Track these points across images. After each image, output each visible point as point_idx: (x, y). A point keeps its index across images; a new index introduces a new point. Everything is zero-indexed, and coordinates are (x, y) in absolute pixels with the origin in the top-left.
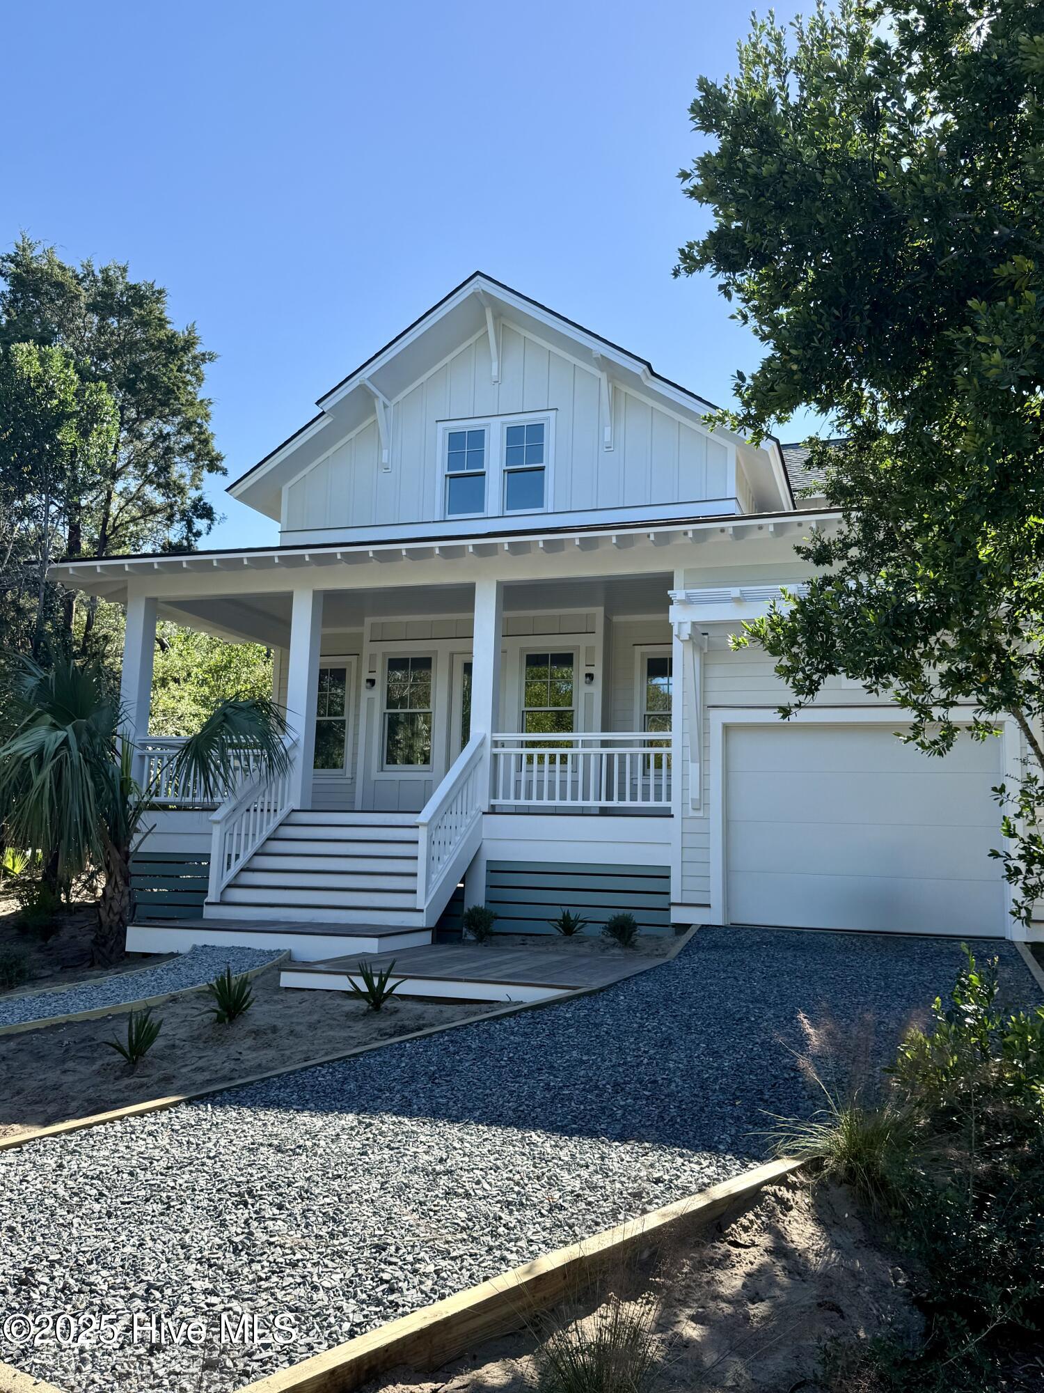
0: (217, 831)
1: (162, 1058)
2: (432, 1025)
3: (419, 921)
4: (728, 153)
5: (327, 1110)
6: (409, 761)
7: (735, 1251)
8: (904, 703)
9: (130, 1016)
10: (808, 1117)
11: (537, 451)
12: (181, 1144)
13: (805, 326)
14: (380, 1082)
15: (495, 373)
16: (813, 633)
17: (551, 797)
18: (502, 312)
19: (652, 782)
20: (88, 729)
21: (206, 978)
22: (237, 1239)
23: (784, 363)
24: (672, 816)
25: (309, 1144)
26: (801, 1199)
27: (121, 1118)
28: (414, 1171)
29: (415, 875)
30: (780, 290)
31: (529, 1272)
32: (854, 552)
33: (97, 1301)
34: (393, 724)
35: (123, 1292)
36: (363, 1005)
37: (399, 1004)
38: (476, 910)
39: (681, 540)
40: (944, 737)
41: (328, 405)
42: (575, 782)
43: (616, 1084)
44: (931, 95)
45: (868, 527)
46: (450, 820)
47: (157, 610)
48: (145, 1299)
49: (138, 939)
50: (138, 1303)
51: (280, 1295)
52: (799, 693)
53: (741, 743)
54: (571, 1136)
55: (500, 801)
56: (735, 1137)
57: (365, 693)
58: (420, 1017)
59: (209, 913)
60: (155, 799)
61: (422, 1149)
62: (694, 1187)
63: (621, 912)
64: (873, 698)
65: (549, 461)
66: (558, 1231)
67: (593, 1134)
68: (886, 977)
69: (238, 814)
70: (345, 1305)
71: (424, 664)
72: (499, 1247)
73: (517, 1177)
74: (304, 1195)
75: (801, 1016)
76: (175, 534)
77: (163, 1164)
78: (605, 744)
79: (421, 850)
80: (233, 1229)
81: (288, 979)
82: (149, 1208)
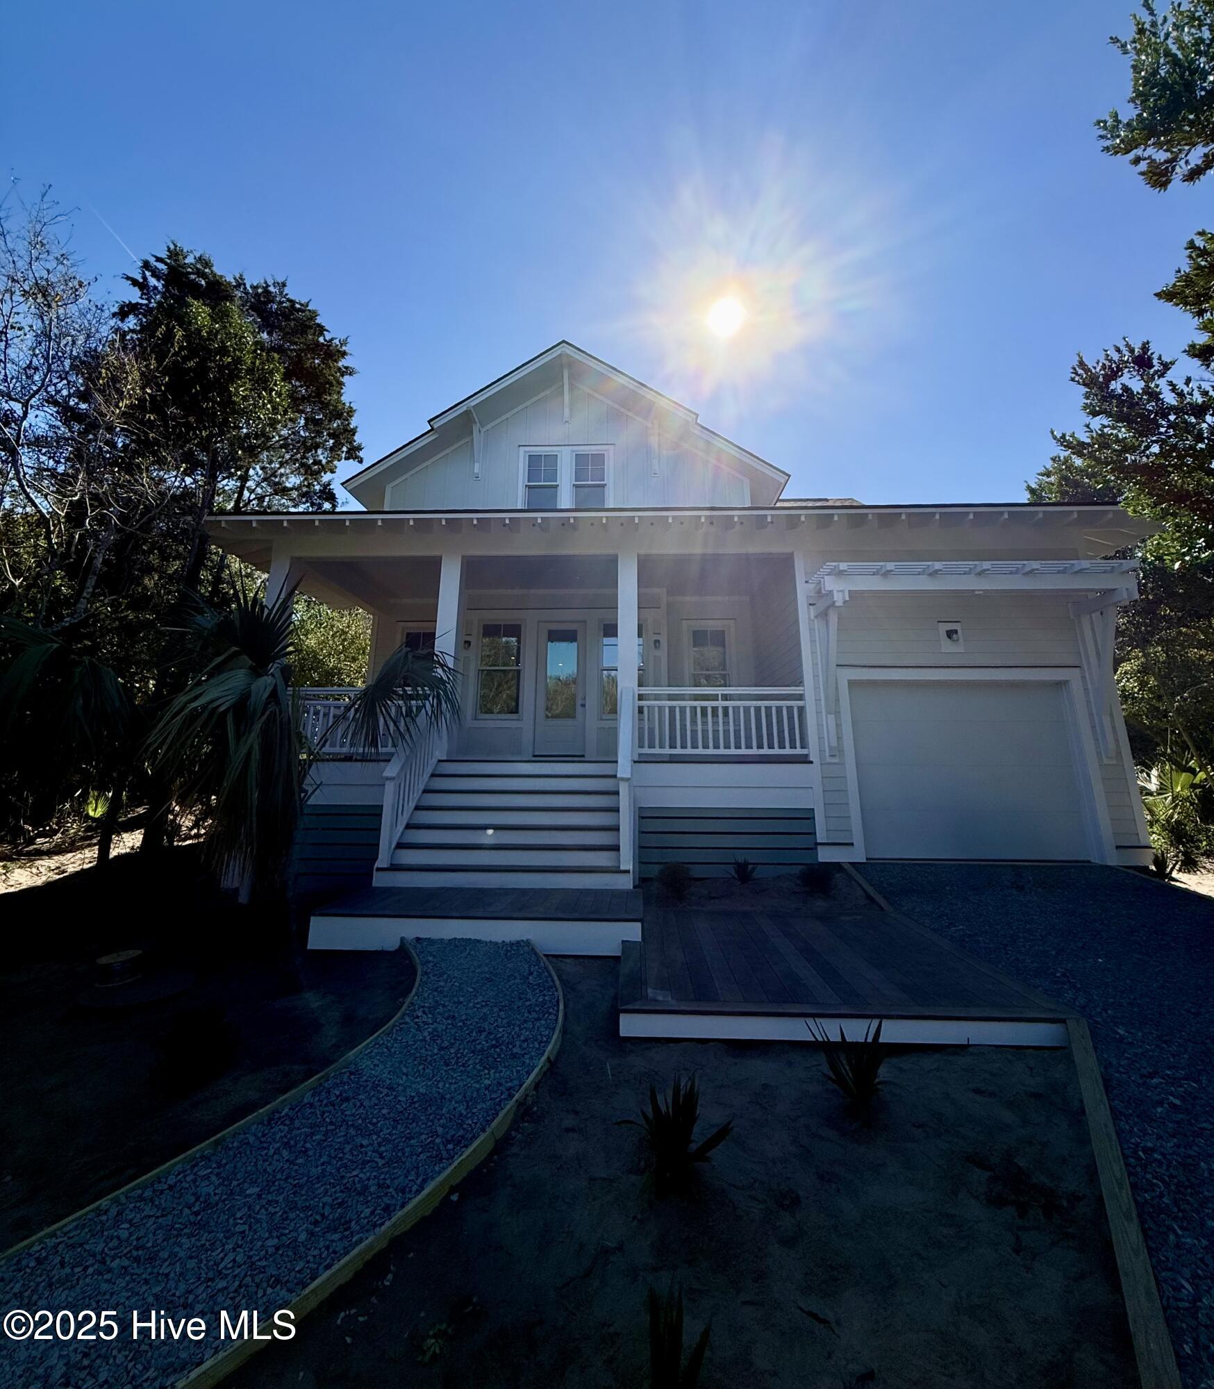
0: (390, 786)
3: (627, 883)
11: (599, 472)
15: (567, 415)
24: (812, 762)
41: (436, 424)
55: (646, 750)
57: (462, 653)
59: (379, 880)
65: (609, 481)
71: (515, 629)
79: (623, 804)
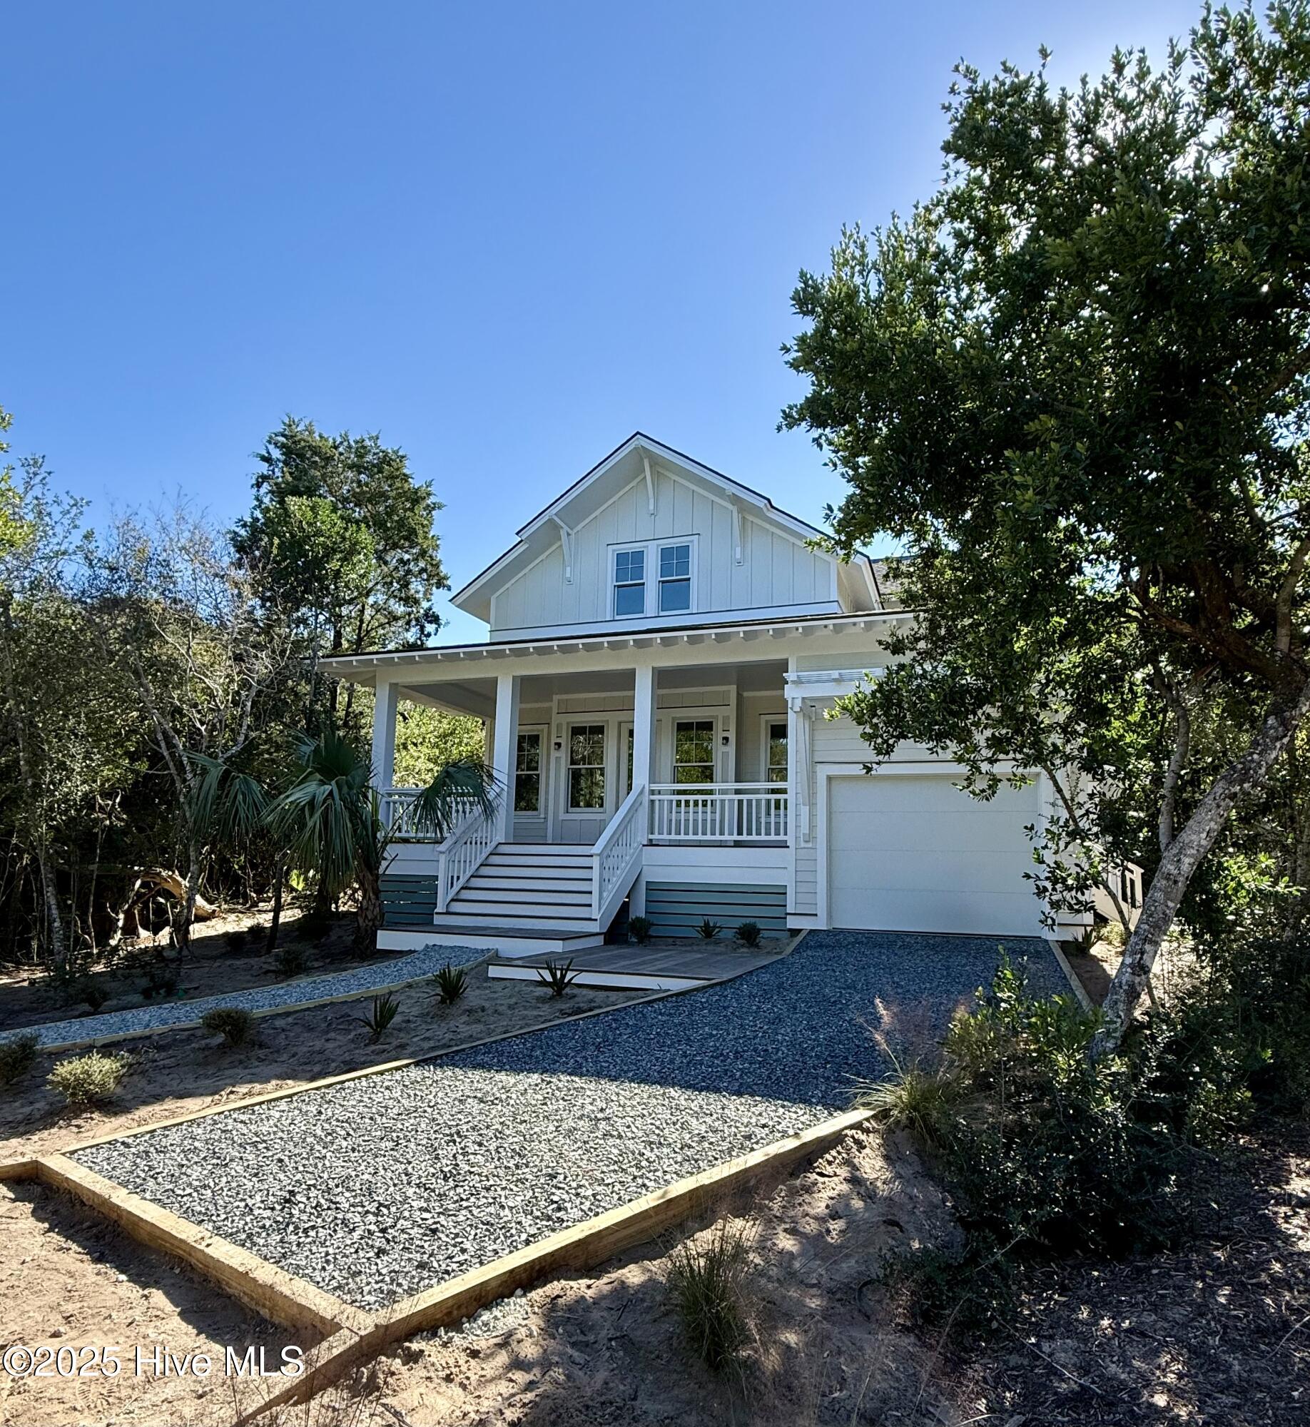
0: (442, 858)
1: (400, 1030)
2: (600, 1007)
3: (594, 927)
4: (822, 332)
5: (519, 1071)
6: (589, 805)
7: (821, 1179)
8: (960, 760)
9: (375, 998)
10: (880, 1078)
11: (684, 566)
12: (409, 1096)
13: (879, 469)
14: (559, 1049)
15: (651, 507)
16: (889, 708)
17: (695, 833)
18: (656, 462)
19: (773, 819)
20: (347, 782)
21: (432, 970)
22: (446, 1169)
23: (862, 497)
24: (788, 847)
25: (504, 1097)
26: (873, 1140)
27: (366, 1076)
28: (581, 1118)
29: (590, 893)
30: (860, 443)
31: (663, 1197)
32: (922, 645)
33: (340, 1216)
34: (576, 776)
35: (360, 1209)
36: (550, 991)
37: (576, 991)
38: (638, 919)
39: (795, 634)
40: (990, 787)
41: (525, 535)
42: (713, 821)
43: (737, 1052)
44: (980, 287)
45: (934, 626)
46: (617, 851)
47: (398, 692)
48: (376, 1215)
49: (386, 940)
50: (371, 1218)
51: (475, 1212)
52: (878, 754)
53: (840, 789)
54: (700, 1091)
55: (655, 836)
56: (825, 1092)
57: (554, 754)
58: (592, 1001)
59: (438, 920)
60: (397, 834)
61: (588, 1100)
62: (791, 1132)
63: (748, 921)
64: (934, 757)
65: (693, 573)
66: (686, 1165)
67: (717, 1090)
68: (948, 968)
69: (458, 845)
70: (524, 1220)
71: (599, 730)
72: (641, 1177)
73: (658, 1123)
74: (499, 1135)
75: (877, 1001)
76: (411, 636)
77: (395, 1110)
78: (738, 792)
79: (595, 874)
80: (444, 1161)
81: (494, 971)
82: (383, 1145)
